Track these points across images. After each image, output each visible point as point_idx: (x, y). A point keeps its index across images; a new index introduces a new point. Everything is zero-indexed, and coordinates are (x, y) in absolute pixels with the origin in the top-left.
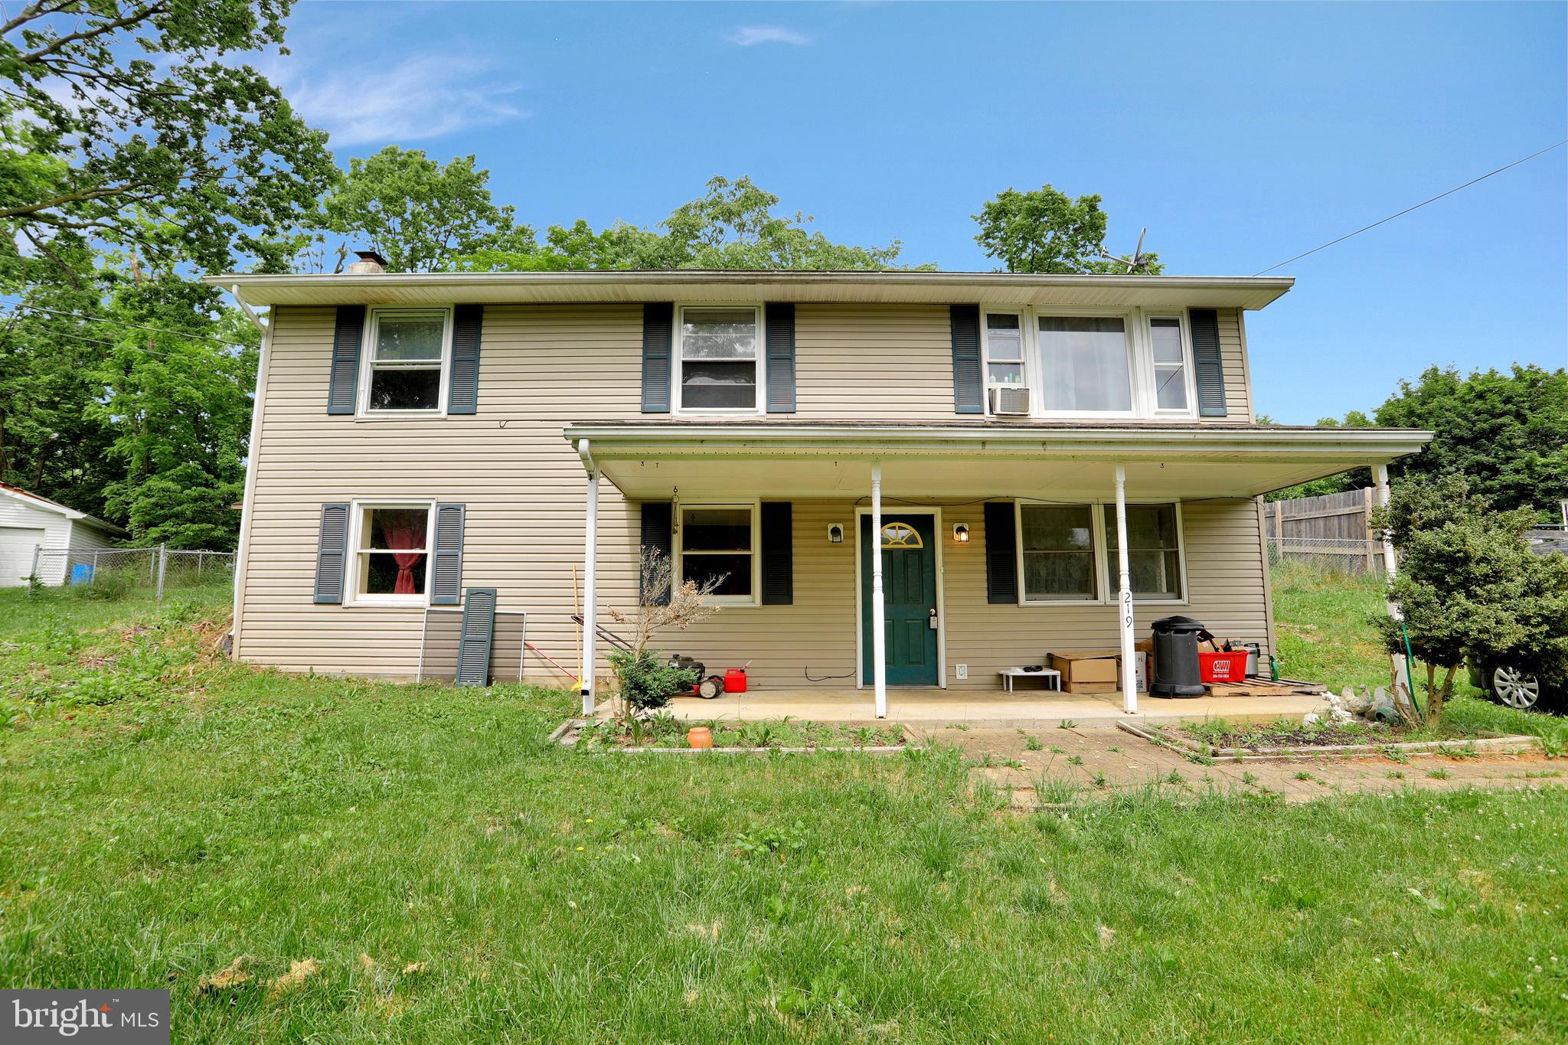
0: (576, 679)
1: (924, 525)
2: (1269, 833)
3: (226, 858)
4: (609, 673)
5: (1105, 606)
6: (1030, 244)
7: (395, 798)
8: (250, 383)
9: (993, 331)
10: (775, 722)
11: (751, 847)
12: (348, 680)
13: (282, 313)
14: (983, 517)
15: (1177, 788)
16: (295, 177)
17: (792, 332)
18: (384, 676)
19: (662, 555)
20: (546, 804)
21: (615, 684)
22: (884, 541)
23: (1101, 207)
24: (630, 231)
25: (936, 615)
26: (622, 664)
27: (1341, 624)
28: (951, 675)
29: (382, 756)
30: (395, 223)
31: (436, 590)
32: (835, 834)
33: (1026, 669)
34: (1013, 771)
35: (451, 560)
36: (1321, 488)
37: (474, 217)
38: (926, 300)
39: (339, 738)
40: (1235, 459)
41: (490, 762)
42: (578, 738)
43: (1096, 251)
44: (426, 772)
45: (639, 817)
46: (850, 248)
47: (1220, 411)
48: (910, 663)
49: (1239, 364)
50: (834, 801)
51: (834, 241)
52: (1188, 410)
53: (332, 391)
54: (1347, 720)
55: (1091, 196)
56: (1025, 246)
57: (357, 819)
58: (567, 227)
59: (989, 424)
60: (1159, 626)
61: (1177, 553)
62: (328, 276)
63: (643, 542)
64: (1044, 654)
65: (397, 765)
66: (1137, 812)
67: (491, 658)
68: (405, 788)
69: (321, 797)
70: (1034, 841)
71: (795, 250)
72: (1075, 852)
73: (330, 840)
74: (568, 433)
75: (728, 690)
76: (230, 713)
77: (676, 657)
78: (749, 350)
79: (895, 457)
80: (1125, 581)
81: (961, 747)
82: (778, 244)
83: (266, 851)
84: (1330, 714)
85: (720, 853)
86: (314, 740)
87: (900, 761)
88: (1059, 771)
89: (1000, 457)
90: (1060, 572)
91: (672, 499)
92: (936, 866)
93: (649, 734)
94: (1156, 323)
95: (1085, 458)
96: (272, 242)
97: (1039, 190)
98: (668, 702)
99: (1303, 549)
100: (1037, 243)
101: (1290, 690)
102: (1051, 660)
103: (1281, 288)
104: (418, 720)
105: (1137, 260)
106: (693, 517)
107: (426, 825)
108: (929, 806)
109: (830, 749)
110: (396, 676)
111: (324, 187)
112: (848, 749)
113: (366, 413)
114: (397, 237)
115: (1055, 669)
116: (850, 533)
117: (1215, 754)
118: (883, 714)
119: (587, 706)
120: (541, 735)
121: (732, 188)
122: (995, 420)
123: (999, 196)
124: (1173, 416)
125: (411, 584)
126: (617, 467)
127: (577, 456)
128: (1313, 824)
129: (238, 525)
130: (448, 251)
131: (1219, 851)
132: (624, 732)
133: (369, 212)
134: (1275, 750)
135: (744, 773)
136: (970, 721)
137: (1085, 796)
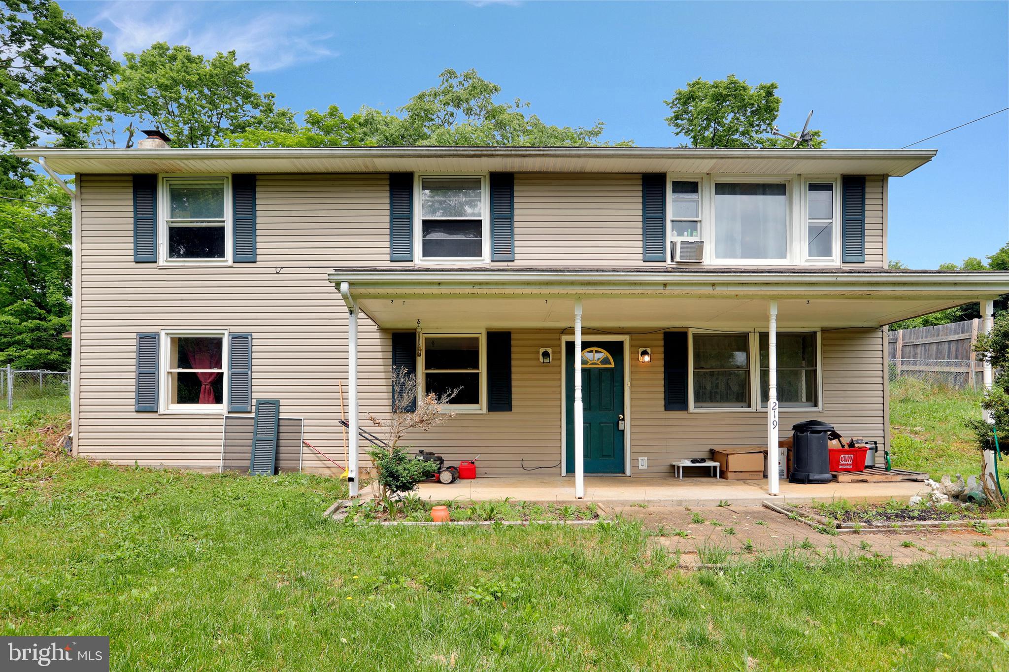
0: (343, 469)
1: (616, 349)
2: (879, 587)
3: (74, 609)
4: (369, 464)
5: (757, 412)
6: (712, 124)
7: (206, 561)
8: (66, 236)
9: (676, 195)
10: (498, 502)
11: (480, 597)
12: (165, 471)
13: (85, 180)
14: (662, 343)
15: (808, 552)
16: (77, 68)
17: (512, 196)
18: (194, 467)
19: (409, 373)
20: (322, 564)
21: (374, 473)
22: (584, 362)
23: (777, 93)
24: (375, 114)
25: (623, 419)
26: (379, 458)
27: (944, 427)
28: (634, 466)
29: (194, 529)
30: (173, 107)
31: (231, 401)
32: (544, 587)
33: (693, 461)
34: (682, 540)
35: (242, 377)
36: (937, 319)
37: (240, 102)
38: (622, 170)
39: (160, 516)
40: (869, 296)
41: (278, 533)
42: (346, 515)
43: (769, 130)
44: (229, 541)
45: (394, 574)
46: (560, 129)
47: (860, 258)
48: (603, 456)
49: (879, 220)
50: (543, 562)
51: (547, 123)
52: (834, 257)
53: (136, 243)
54: (945, 501)
55: (769, 84)
56: (708, 126)
57: (177, 577)
58: (322, 112)
59: (670, 270)
60: (797, 428)
61: (815, 371)
62: (120, 149)
63: (394, 363)
64: (708, 448)
65: (206, 536)
66: (777, 570)
67: (277, 453)
68: (213, 553)
69: (147, 560)
70: (697, 592)
71: (515, 129)
72: (728, 600)
73: (155, 594)
74: (331, 277)
75: (461, 477)
76: (74, 497)
77: (421, 452)
78: (476, 211)
79: (594, 296)
80: (773, 393)
81: (641, 521)
82: (501, 125)
83: (106, 602)
84: (931, 496)
85: (456, 601)
86: (140, 517)
87: (594, 532)
88: (717, 540)
89: (678, 296)
90: (722, 387)
91: (416, 329)
92: (621, 611)
93: (400, 511)
94: (813, 187)
95: (745, 296)
96: (69, 121)
97: (724, 80)
98: (415, 487)
99: (917, 368)
100: (719, 123)
101: (900, 478)
102: (713, 455)
103: (926, 158)
104: (221, 501)
105: (802, 136)
106: (433, 343)
107: (230, 581)
108: (616, 566)
109: (540, 522)
110: (203, 468)
111: (106, 76)
112: (554, 523)
113: (167, 261)
114: (177, 119)
115: (715, 461)
116: (557, 356)
117: (838, 527)
118: (581, 495)
119: (353, 489)
120: (318, 512)
121: (461, 79)
122: (674, 266)
123: (689, 85)
124: (821, 262)
125: (212, 396)
126: (374, 305)
127: (339, 296)
128: (914, 581)
129: (70, 350)
130: (222, 130)
131: (840, 600)
132: (381, 510)
133: (149, 97)
134: (886, 524)
135: (474, 541)
136: (648, 501)
137: (736, 558)
